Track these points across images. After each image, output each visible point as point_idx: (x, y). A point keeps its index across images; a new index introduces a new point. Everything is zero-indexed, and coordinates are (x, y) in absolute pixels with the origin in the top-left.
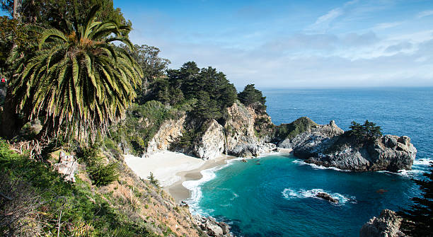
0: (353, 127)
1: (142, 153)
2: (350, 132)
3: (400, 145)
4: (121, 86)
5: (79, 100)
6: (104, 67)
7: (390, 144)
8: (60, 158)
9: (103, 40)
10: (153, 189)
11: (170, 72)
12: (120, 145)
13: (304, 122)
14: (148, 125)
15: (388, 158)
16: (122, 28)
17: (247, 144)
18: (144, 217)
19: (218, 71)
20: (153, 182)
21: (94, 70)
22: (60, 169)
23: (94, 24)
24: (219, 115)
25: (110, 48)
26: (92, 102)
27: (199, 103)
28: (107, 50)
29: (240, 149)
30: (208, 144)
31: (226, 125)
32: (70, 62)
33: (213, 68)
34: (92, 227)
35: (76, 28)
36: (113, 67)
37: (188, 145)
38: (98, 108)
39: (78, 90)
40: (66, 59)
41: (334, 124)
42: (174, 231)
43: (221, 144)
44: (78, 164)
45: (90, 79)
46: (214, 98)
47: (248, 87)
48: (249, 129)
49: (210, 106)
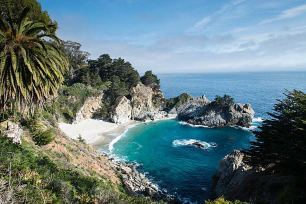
0: (216, 99)
1: (72, 121)
2: (214, 102)
3: (245, 109)
4: (52, 72)
5: (20, 83)
6: (37, 57)
7: (239, 109)
8: (8, 127)
9: (36, 36)
10: (82, 146)
11: (90, 62)
12: (55, 116)
13: (185, 96)
14: (75, 101)
15: (237, 118)
16: (49, 26)
17: (147, 112)
18: (76, 165)
19: (125, 61)
20: (82, 141)
21: (29, 59)
22: (8, 135)
23: (26, 23)
24: (127, 93)
25: (41, 43)
26: (30, 84)
27: (112, 84)
28: (39, 44)
29: (143, 116)
30: (120, 113)
31: (132, 100)
32: (9, 53)
33: (122, 59)
34: (37, 174)
35: (12, 26)
36: (44, 58)
37: (106, 114)
38: (35, 89)
39: (17, 75)
40: (6, 51)
41: (205, 97)
42: (98, 172)
43: (129, 113)
44: (22, 130)
45: (26, 66)
46: (123, 81)
47: (147, 72)
48: (148, 102)
49: (121, 87)
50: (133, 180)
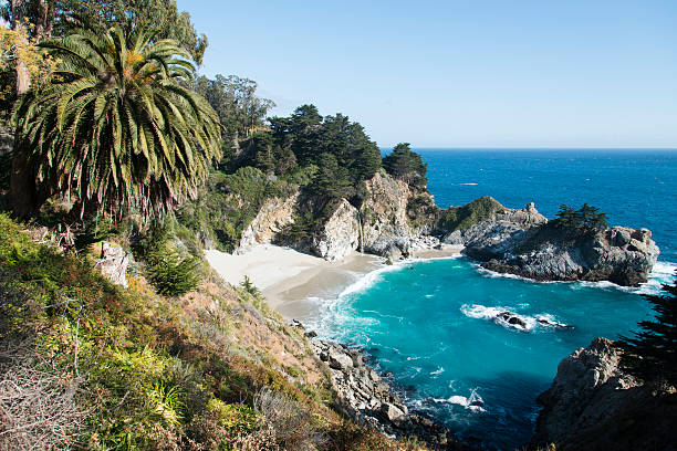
0: (562, 215)
1: (233, 248)
3: (635, 242)
7: (618, 241)
8: (103, 252)
11: (274, 121)
12: (198, 235)
13: (485, 205)
14: (241, 204)
15: (613, 262)
17: (394, 237)
19: (351, 121)
20: (250, 291)
22: (104, 268)
24: (351, 191)
27: (320, 172)
29: (384, 245)
30: (334, 236)
31: (362, 208)
33: (344, 115)
37: (304, 236)
41: (532, 209)
42: (280, 360)
43: (354, 238)
46: (343, 165)
47: (400, 147)
48: (398, 215)
49: (338, 178)
50: (355, 384)
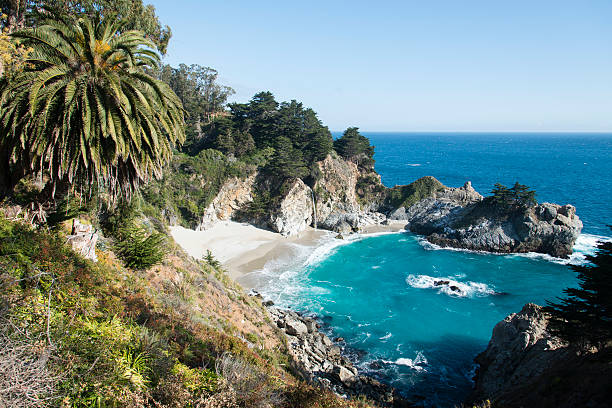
0: (496, 192)
1: (196, 224)
2: (491, 198)
3: (561, 217)
7: (546, 216)
8: (74, 229)
11: (234, 107)
12: (164, 212)
13: (427, 184)
14: (203, 184)
17: (345, 213)
19: (305, 107)
20: (212, 264)
22: (74, 245)
24: (305, 172)
27: (277, 154)
29: (335, 221)
30: (290, 213)
31: (315, 187)
33: (298, 102)
37: (262, 213)
41: (470, 187)
42: (240, 327)
43: (308, 214)
46: (298, 148)
47: (350, 131)
48: (348, 193)
49: (293, 159)
50: (309, 349)
